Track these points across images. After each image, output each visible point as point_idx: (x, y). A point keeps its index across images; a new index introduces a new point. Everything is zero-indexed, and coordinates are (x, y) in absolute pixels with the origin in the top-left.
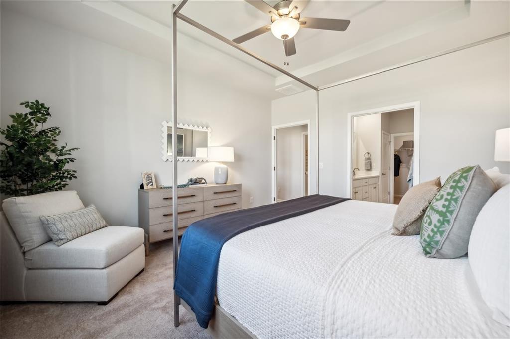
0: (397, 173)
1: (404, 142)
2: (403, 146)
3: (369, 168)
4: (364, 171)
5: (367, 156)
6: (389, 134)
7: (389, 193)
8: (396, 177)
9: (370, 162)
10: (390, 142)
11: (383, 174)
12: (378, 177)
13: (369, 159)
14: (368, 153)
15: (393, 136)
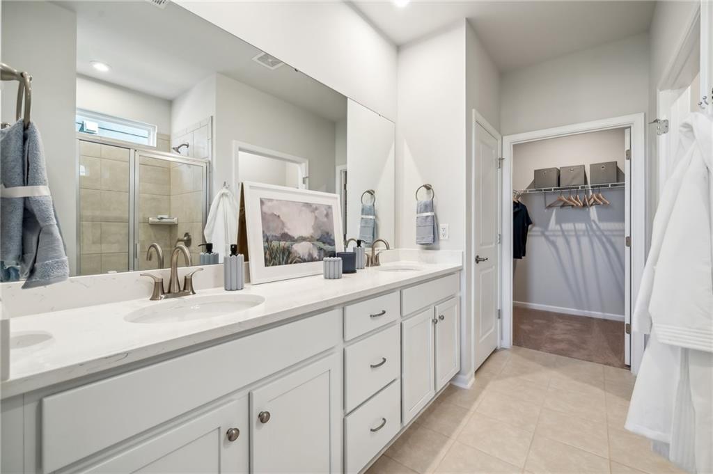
0: (519, 250)
1: (536, 172)
2: (534, 181)
3: (430, 240)
4: (418, 248)
5: (424, 197)
6: (499, 137)
7: (500, 315)
8: (519, 260)
9: (435, 218)
10: (502, 159)
11: (478, 260)
12: (460, 270)
13: (430, 206)
14: (428, 188)
15: (509, 141)
